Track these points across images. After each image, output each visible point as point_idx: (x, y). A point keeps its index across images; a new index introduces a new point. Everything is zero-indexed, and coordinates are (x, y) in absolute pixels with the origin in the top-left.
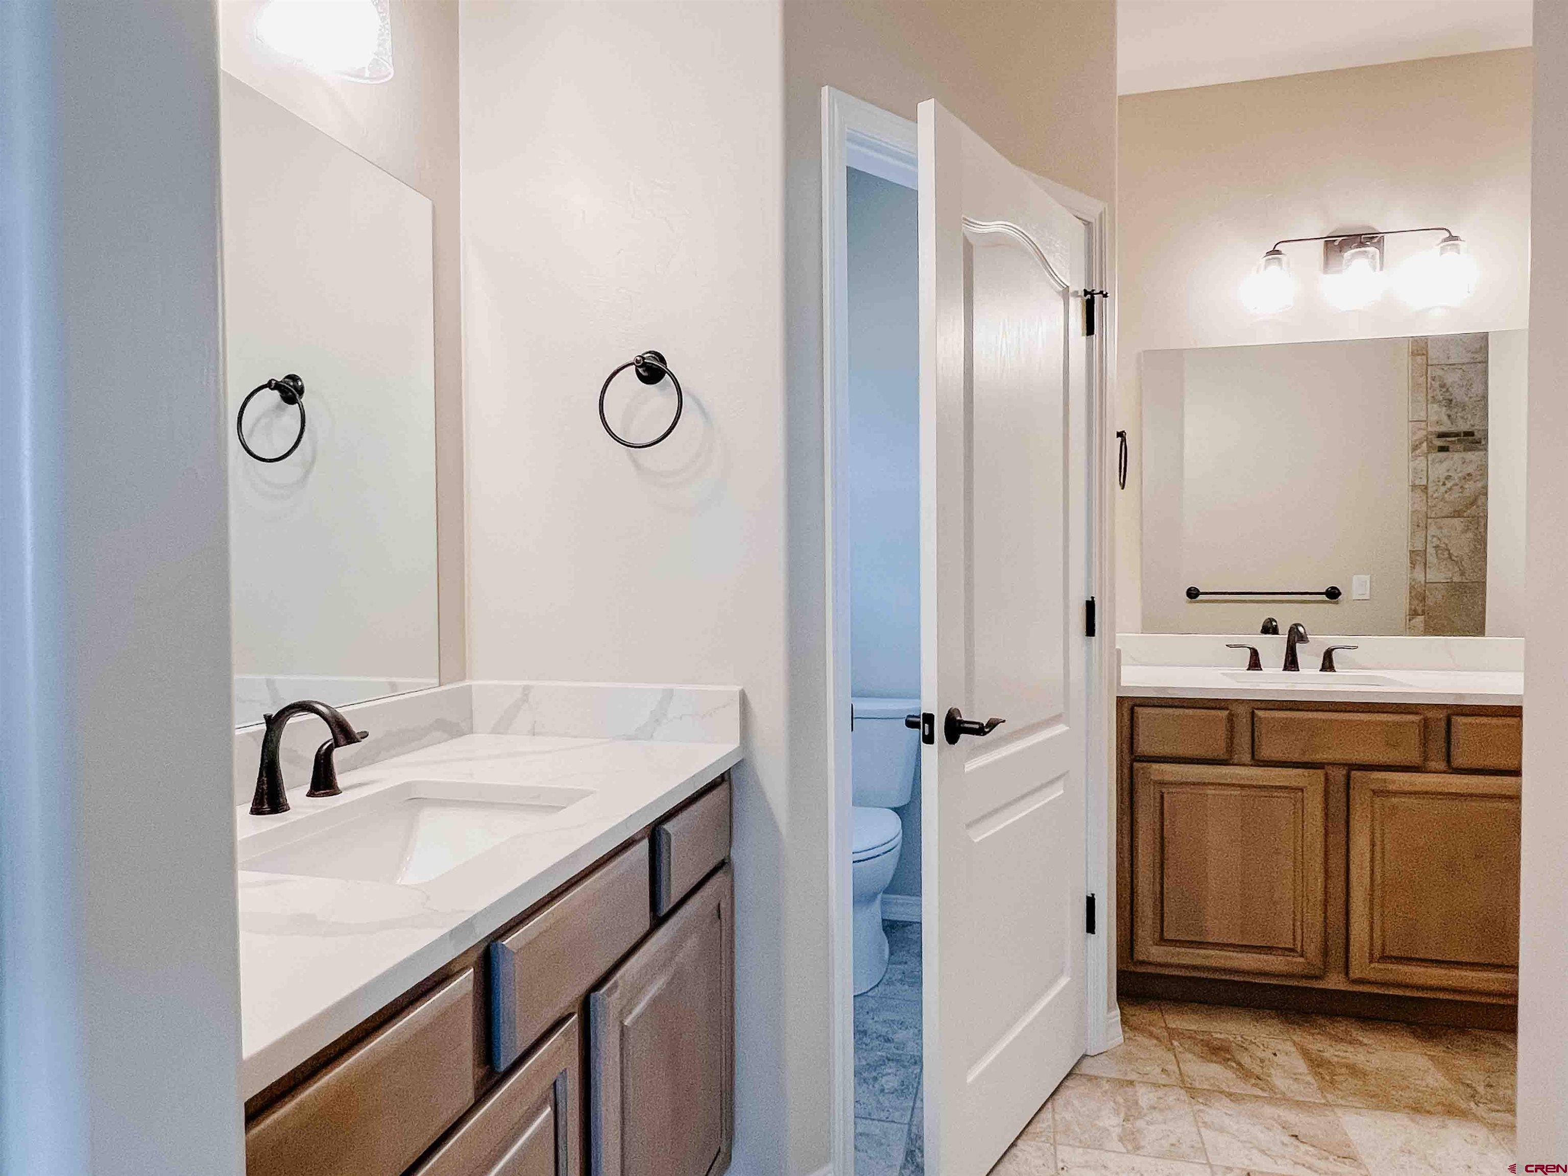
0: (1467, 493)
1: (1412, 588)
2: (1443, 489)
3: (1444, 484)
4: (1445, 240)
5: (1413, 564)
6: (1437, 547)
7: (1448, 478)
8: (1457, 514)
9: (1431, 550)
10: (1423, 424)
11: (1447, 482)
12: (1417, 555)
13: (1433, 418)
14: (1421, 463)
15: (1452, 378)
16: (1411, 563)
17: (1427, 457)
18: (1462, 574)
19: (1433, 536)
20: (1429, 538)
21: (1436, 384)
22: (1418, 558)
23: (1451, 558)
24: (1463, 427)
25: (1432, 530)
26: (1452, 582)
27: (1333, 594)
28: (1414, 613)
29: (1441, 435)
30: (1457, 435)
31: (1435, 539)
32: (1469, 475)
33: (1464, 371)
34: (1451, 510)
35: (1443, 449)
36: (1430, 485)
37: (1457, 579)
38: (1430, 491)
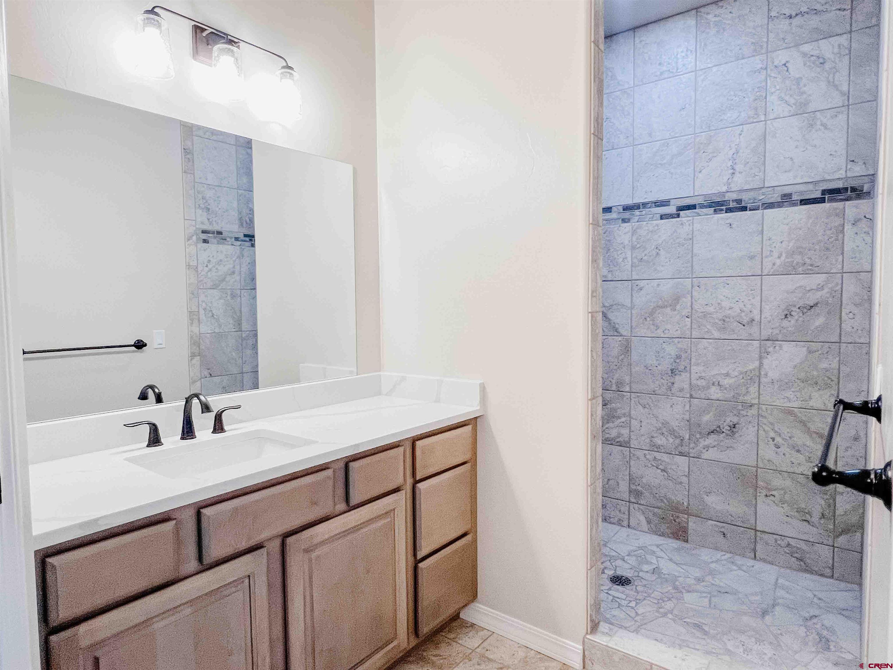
0: (220, 273)
1: (192, 337)
2: (206, 269)
3: (207, 266)
4: (283, 67)
5: (192, 320)
6: (205, 309)
7: (209, 261)
8: (214, 287)
9: (202, 312)
10: (194, 223)
11: (208, 264)
12: (194, 315)
13: (199, 220)
14: (192, 249)
15: (209, 194)
16: (190, 320)
17: (196, 246)
18: (220, 326)
19: (203, 301)
20: (200, 303)
21: (200, 196)
22: (195, 317)
23: (213, 316)
24: (217, 228)
25: (202, 298)
26: (215, 332)
27: (140, 345)
28: (193, 356)
29: (204, 232)
30: (213, 233)
31: (204, 304)
32: (221, 261)
33: (216, 191)
34: (212, 283)
35: (205, 241)
36: (199, 266)
37: (217, 330)
38: (200, 269)
